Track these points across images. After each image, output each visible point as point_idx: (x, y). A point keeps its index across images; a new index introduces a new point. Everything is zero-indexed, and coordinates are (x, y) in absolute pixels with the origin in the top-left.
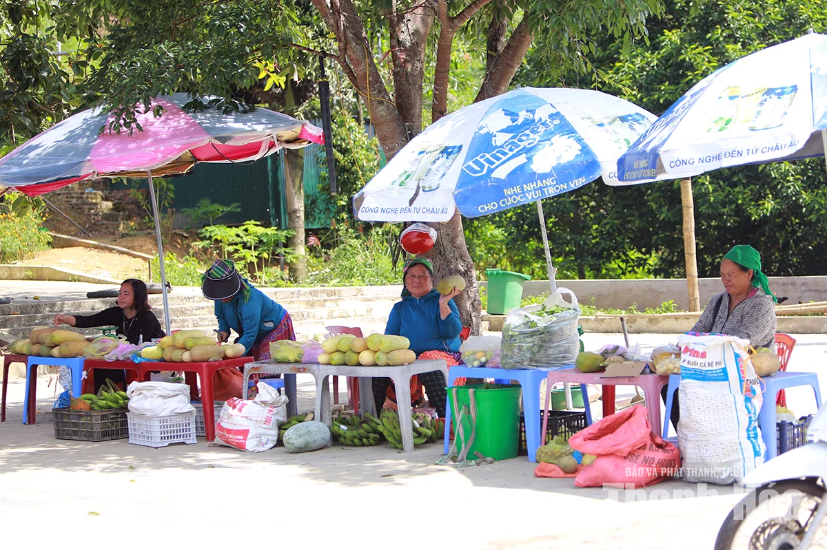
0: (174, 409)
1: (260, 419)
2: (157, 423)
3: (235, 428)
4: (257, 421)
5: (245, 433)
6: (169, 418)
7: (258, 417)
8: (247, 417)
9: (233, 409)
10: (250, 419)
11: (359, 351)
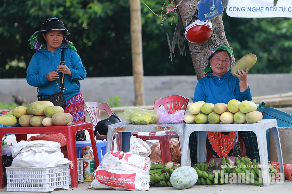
0: (58, 162)
1: (140, 166)
2: (47, 172)
3: (124, 173)
4: (139, 167)
5: (133, 176)
6: (54, 169)
7: (139, 164)
8: (132, 164)
9: (120, 159)
10: (135, 166)
11: (220, 113)
